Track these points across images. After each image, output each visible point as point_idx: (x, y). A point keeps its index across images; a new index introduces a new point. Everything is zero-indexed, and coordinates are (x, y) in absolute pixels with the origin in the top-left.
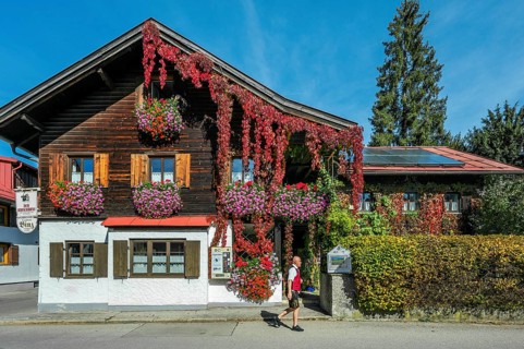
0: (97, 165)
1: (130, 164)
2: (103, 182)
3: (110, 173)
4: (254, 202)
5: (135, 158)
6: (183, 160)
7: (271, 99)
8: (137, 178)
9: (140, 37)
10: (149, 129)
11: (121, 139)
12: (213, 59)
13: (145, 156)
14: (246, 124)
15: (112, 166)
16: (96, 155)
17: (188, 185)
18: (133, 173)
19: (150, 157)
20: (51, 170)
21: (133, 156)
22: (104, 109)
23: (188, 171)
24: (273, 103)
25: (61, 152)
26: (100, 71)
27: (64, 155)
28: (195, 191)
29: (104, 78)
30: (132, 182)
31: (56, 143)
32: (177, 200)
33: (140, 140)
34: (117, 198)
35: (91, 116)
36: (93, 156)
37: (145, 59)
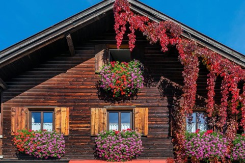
0: (57, 117)
1: (89, 117)
2: (63, 130)
3: (70, 123)
4: (217, 147)
5: (95, 112)
6: (142, 113)
7: (238, 60)
8: (97, 128)
9: (112, 7)
10: (113, 86)
11: (81, 96)
12: (182, 27)
13: (104, 110)
14: (212, 81)
15: (72, 118)
16: (57, 109)
17: (146, 134)
18: (93, 123)
19: (108, 110)
20: (13, 120)
21: (93, 110)
22: (65, 71)
23: (147, 122)
24: (241, 64)
25: (22, 106)
26: (69, 36)
27: (25, 109)
28: (152, 139)
29: (70, 43)
30: (92, 131)
31: (18, 98)
32: (139, 146)
33: (99, 96)
34: (77, 144)
35: (53, 77)
36: (53, 110)
37: (117, 26)
